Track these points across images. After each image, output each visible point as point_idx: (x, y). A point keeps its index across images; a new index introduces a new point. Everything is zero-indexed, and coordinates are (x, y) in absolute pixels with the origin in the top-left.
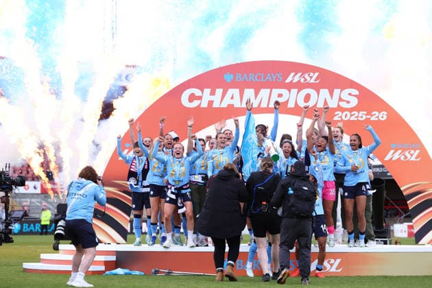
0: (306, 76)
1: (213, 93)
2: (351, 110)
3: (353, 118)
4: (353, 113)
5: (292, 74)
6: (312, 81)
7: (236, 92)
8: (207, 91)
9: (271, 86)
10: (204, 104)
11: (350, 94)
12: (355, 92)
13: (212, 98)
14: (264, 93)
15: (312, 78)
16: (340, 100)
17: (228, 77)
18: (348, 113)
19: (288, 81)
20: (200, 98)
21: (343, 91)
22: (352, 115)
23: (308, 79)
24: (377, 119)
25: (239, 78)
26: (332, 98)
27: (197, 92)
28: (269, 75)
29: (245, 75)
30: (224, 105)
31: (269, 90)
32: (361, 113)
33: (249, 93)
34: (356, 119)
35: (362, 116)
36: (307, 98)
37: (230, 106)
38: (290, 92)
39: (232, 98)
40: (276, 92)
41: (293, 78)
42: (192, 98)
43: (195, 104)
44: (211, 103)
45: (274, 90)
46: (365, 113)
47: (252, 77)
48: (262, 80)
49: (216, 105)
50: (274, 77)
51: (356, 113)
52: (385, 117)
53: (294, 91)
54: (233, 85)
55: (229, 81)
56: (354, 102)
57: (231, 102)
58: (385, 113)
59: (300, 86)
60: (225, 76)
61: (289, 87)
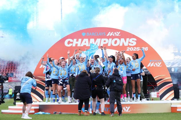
0: (115, 33)
1: (77, 41)
2: (133, 47)
3: (134, 50)
4: (134, 48)
5: (110, 33)
6: (118, 35)
7: (87, 40)
8: (75, 40)
9: (101, 37)
10: (74, 45)
11: (133, 40)
12: (135, 39)
13: (77, 43)
14: (98, 40)
15: (118, 34)
16: (129, 43)
17: (84, 34)
18: (132, 48)
19: (108, 35)
20: (72, 43)
21: (130, 39)
22: (134, 49)
23: (116, 34)
25: (88, 34)
26: (126, 42)
27: (71, 40)
28: (100, 33)
29: (91, 33)
30: (82, 45)
31: (100, 39)
32: (138, 48)
33: (92, 40)
34: (136, 50)
35: (138, 49)
36: (116, 42)
37: (85, 46)
38: (109, 40)
39: (85, 42)
41: (110, 34)
42: (69, 43)
43: (70, 45)
44: (77, 44)
45: (102, 39)
46: (139, 48)
47: (93, 34)
48: (97, 35)
49: (79, 45)
50: (102, 34)
51: (136, 48)
52: (147, 49)
53: (110, 39)
54: (86, 37)
55: (84, 36)
56: (135, 43)
57: (85, 44)
58: (147, 48)
59: (113, 37)
60: (82, 33)
61: (108, 38)
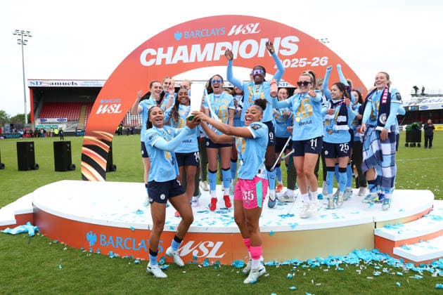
0: (247, 27)
1: (165, 52)
2: (291, 57)
3: (293, 66)
4: (293, 60)
5: (235, 27)
6: (253, 31)
7: (184, 48)
8: (161, 50)
9: (215, 40)
10: (159, 62)
11: (290, 42)
12: (295, 39)
13: (164, 56)
14: (209, 46)
15: (253, 29)
16: (281, 48)
17: (178, 36)
18: (289, 61)
19: (230, 33)
20: (155, 57)
21: (283, 40)
22: (292, 63)
23: (249, 30)
24: (317, 65)
25: (187, 35)
27: (153, 52)
28: (213, 30)
29: (192, 32)
30: (175, 61)
31: (214, 44)
32: (302, 59)
33: (196, 48)
34: (296, 66)
35: (303, 62)
36: (249, 49)
37: (180, 62)
38: (232, 44)
39: (181, 54)
40: (220, 45)
41: (236, 30)
42: (149, 57)
43: (152, 62)
44: (164, 60)
45: (217, 44)
46: (306, 59)
48: (208, 35)
49: (168, 62)
50: (218, 31)
51: (297, 60)
52: (326, 62)
53: (236, 43)
54: (183, 42)
55: (178, 39)
56: (294, 49)
57: (181, 58)
58: (326, 58)
59: (241, 38)
60: (175, 34)
61: (231, 39)
